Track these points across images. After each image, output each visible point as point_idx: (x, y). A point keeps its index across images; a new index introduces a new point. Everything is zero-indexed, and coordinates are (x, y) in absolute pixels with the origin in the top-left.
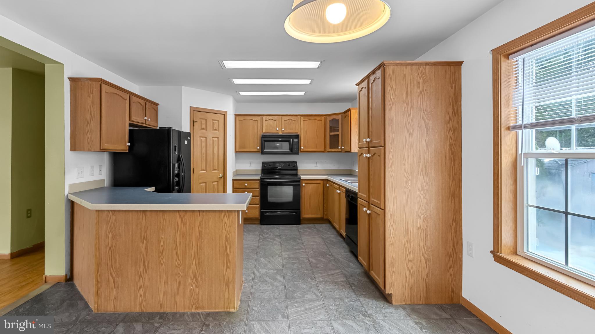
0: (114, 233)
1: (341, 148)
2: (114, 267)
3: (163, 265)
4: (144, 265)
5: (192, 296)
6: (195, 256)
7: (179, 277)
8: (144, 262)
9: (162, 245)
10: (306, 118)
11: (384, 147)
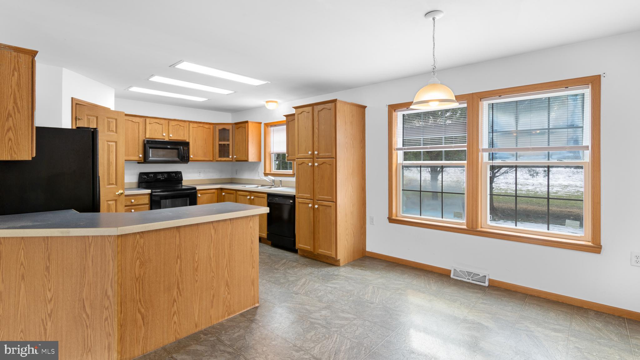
0: (142, 259)
1: (232, 158)
2: (142, 301)
3: (198, 282)
4: (178, 288)
5: (225, 304)
6: (227, 264)
7: (213, 289)
8: (178, 284)
9: (196, 260)
10: (195, 125)
11: (336, 158)
